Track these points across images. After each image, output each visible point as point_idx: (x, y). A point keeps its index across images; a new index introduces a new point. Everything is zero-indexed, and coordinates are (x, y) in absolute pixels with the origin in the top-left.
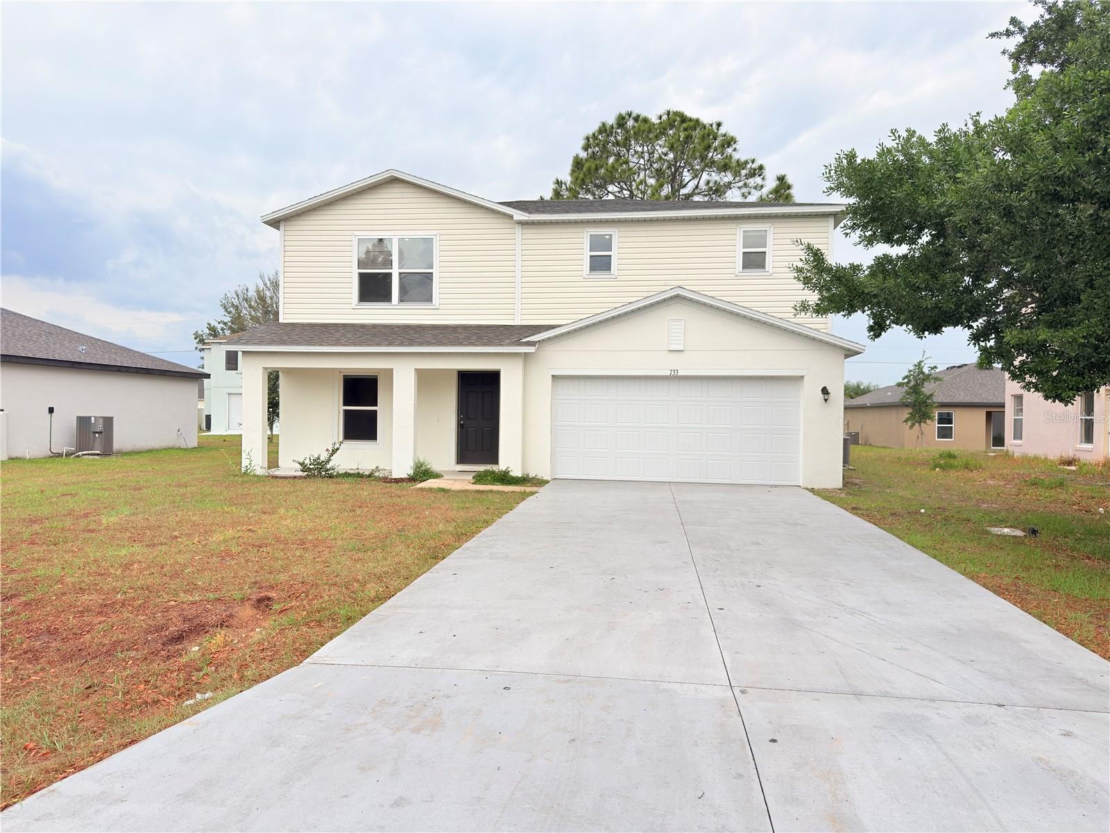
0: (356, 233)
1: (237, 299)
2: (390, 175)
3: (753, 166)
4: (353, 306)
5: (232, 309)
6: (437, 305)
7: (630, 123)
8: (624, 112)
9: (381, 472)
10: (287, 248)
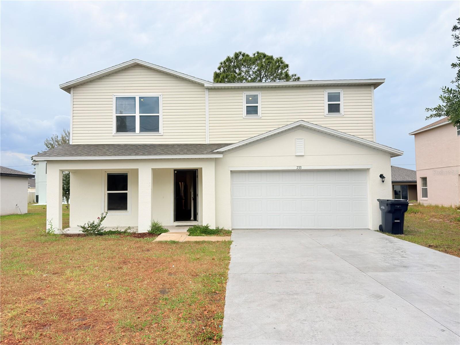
0: (115, 94)
1: (52, 141)
2: (135, 62)
3: (295, 77)
4: (113, 134)
5: (50, 146)
6: (162, 133)
7: (241, 57)
8: (237, 52)
9: (131, 229)
10: (75, 103)
